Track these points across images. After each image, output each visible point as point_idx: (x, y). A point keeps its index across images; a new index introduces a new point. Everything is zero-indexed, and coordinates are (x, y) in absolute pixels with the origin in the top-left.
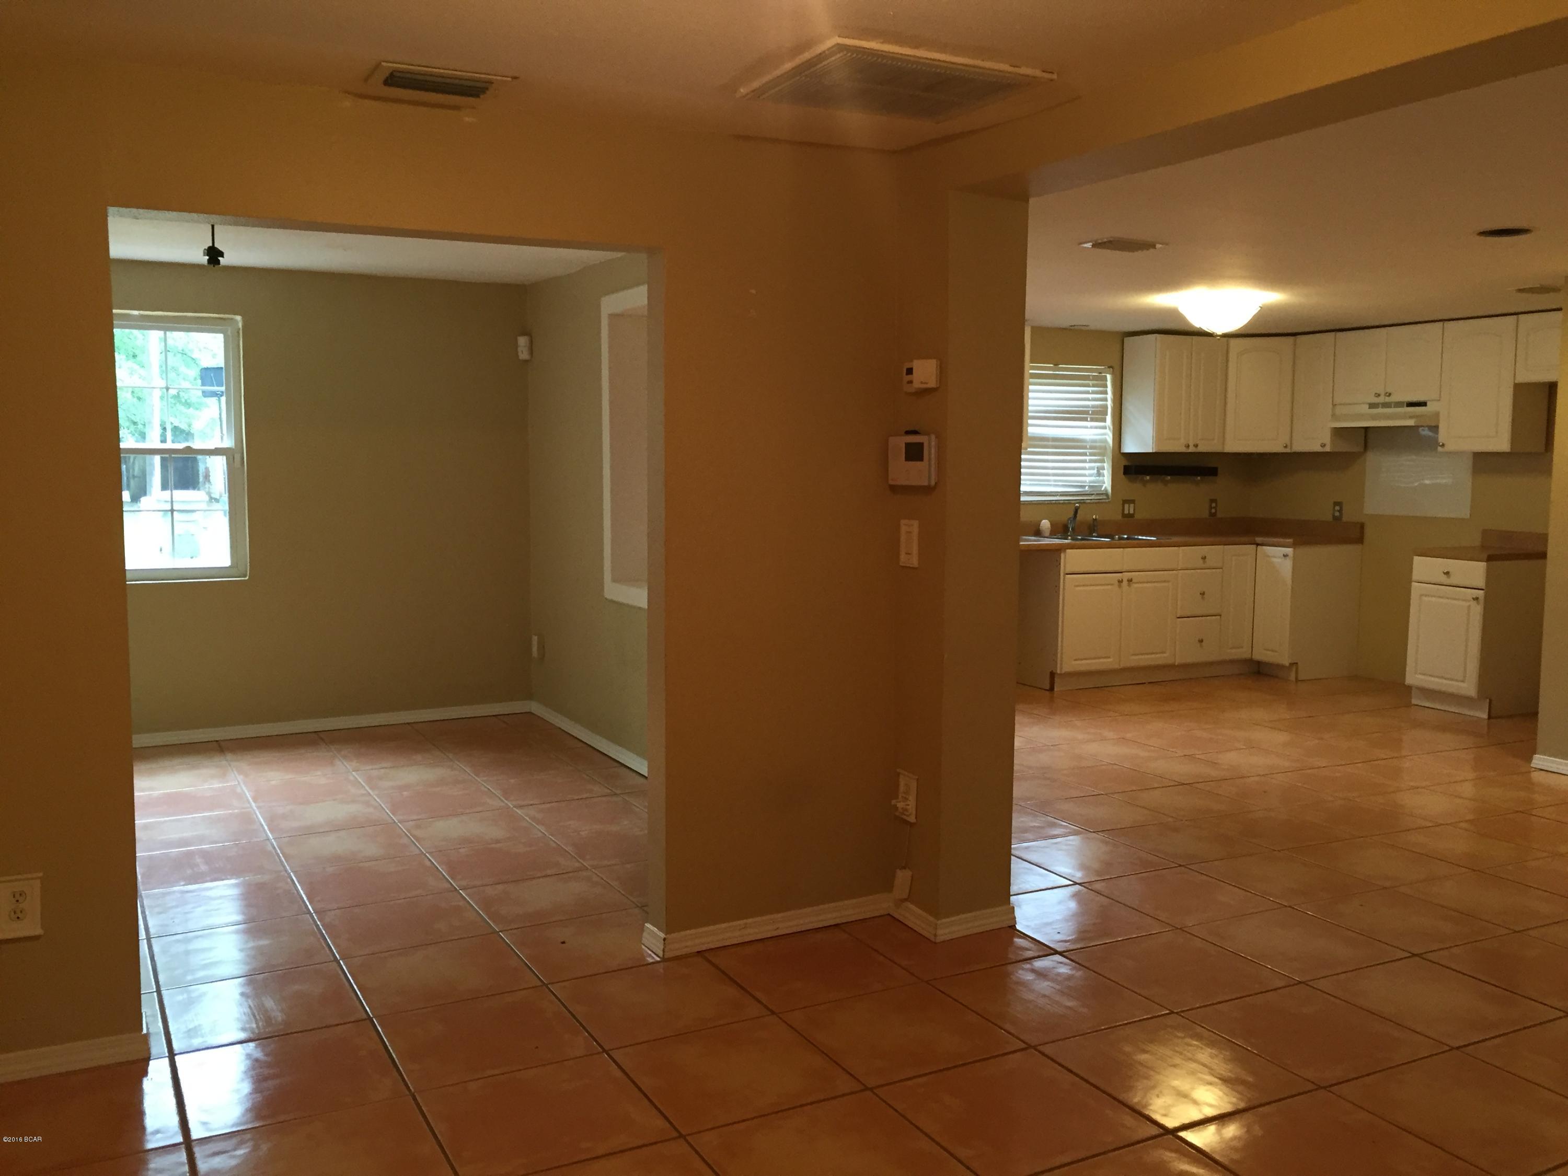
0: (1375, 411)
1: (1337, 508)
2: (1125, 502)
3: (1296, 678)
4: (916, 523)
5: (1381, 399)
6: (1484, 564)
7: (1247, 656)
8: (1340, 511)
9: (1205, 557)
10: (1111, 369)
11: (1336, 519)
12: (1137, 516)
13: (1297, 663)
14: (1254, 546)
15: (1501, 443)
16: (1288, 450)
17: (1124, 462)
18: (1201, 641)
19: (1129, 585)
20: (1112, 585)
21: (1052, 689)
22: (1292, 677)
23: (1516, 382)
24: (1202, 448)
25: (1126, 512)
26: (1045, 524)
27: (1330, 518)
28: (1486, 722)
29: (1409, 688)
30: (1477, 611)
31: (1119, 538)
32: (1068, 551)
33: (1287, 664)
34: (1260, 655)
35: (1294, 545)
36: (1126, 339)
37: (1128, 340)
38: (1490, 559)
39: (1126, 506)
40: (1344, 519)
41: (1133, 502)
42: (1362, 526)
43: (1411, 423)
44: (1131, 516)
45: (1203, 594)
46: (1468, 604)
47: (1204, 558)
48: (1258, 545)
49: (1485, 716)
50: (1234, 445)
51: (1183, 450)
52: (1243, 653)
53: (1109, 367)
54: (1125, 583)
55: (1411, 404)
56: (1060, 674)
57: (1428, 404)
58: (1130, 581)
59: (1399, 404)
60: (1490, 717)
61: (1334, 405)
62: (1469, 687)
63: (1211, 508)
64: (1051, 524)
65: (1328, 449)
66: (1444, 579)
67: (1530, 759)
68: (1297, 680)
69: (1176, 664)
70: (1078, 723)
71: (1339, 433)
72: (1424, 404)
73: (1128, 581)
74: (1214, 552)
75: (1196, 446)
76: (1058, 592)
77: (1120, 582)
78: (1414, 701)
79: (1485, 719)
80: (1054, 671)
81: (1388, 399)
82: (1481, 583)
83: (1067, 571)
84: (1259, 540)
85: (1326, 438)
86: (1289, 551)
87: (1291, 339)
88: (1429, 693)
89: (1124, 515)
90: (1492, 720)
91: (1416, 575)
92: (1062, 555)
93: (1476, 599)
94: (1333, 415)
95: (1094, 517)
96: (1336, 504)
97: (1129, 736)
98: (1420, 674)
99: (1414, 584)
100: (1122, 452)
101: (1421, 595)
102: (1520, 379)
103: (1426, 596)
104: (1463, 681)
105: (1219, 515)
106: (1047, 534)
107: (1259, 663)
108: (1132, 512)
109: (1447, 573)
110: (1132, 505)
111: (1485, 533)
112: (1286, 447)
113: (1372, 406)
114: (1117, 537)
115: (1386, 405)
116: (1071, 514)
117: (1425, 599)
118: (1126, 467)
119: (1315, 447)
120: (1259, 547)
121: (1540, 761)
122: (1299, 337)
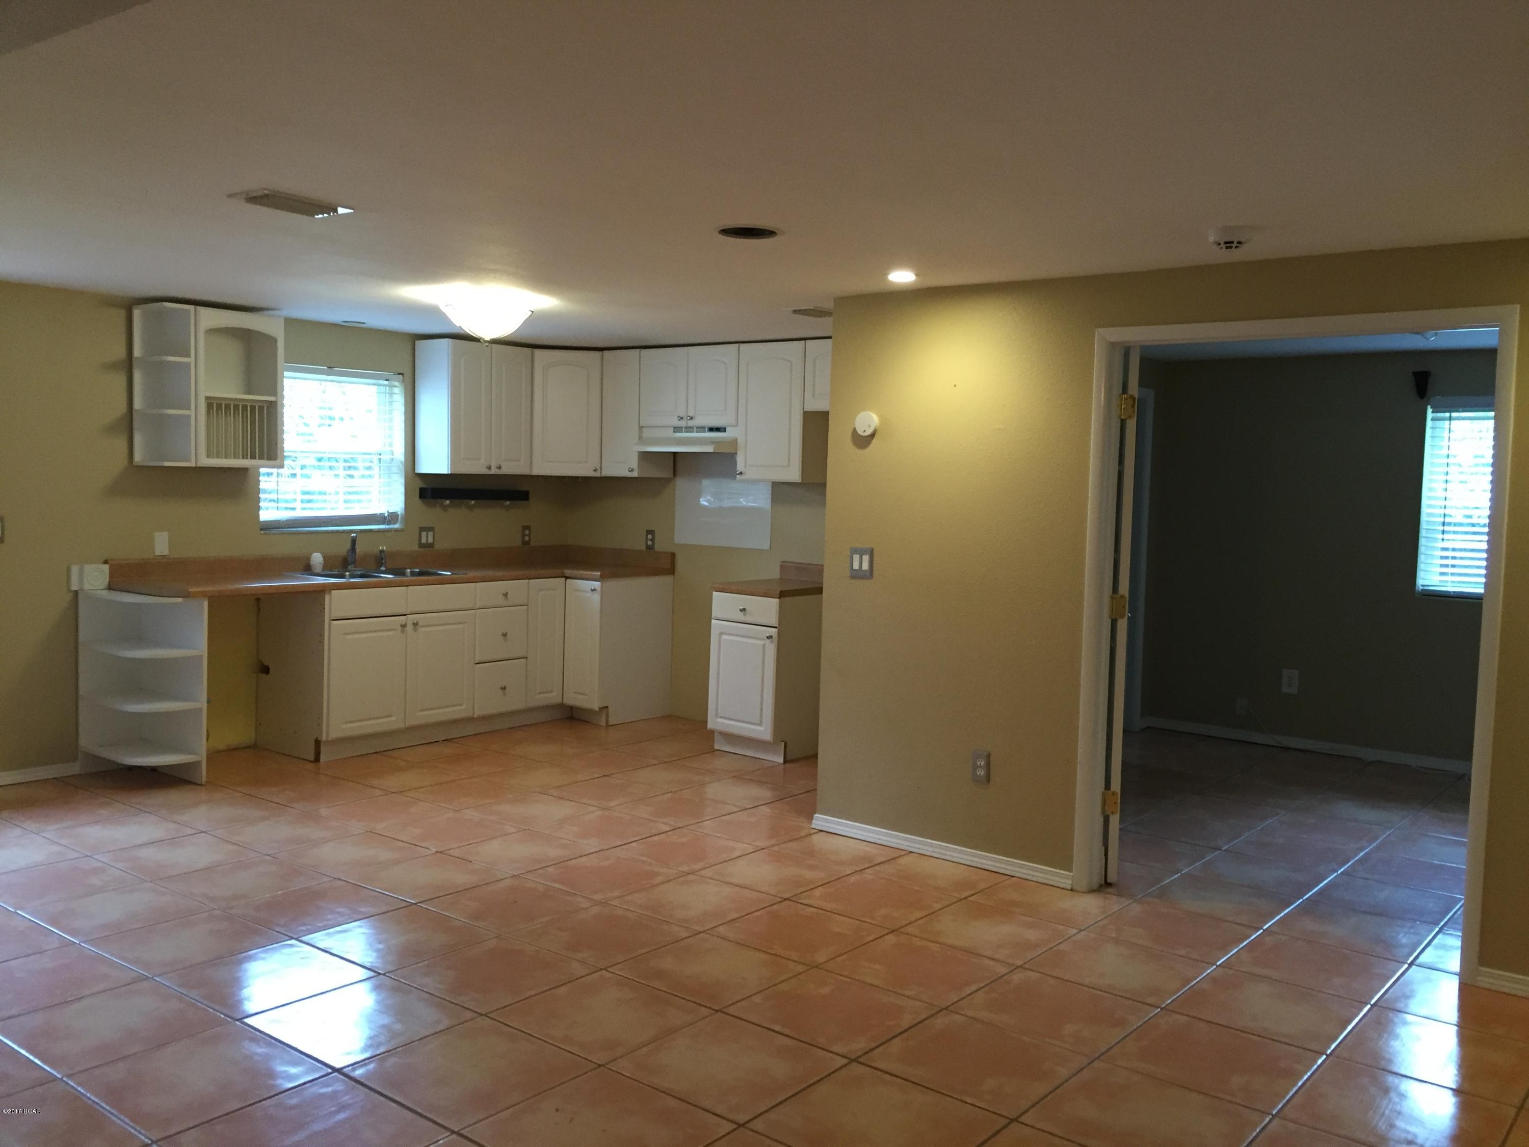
0: (678, 435)
1: (650, 537)
2: (422, 529)
3: (607, 721)
5: (682, 423)
6: (776, 601)
7: (558, 700)
8: (653, 540)
9: (507, 593)
10: (401, 376)
11: (649, 548)
12: (437, 547)
13: (607, 707)
14: (563, 579)
15: (794, 474)
16: (597, 474)
17: (420, 484)
18: (504, 688)
19: (415, 630)
20: (395, 630)
21: (317, 759)
22: (603, 723)
23: (805, 410)
24: (509, 469)
25: (424, 541)
26: (317, 559)
27: (643, 548)
28: (782, 766)
29: (712, 732)
30: (771, 649)
31: (411, 572)
32: (333, 592)
33: (597, 709)
34: (572, 699)
35: (601, 579)
36: (417, 342)
37: (420, 344)
38: (782, 595)
39: (424, 534)
40: (658, 548)
41: (431, 529)
42: (673, 555)
43: (710, 449)
44: (430, 546)
45: (505, 635)
46: (762, 643)
47: (506, 595)
48: (567, 578)
49: (781, 760)
50: (541, 468)
51: (484, 471)
52: (554, 697)
53: (399, 374)
54: (410, 627)
55: (711, 430)
56: (327, 741)
57: (727, 430)
58: (415, 624)
59: (701, 429)
60: (785, 762)
61: (641, 428)
62: (764, 731)
63: (524, 535)
64: (324, 557)
65: (635, 474)
66: (740, 616)
67: (810, 818)
68: (608, 725)
69: (475, 716)
71: (646, 457)
72: (724, 430)
73: (413, 624)
74: (517, 588)
75: (499, 468)
76: (321, 642)
77: (404, 626)
78: (716, 747)
79: (779, 764)
80: (319, 739)
81: (691, 423)
82: (774, 621)
83: (334, 616)
84: (568, 572)
85: (634, 463)
86: (597, 584)
87: (597, 354)
88: (731, 738)
89: (421, 545)
90: (788, 765)
91: (715, 613)
92: (327, 597)
93: (770, 637)
94: (640, 438)
95: (381, 548)
96: (649, 532)
98: (721, 717)
99: (713, 621)
100: (417, 471)
101: (721, 634)
102: (808, 408)
103: (726, 634)
104: (760, 724)
105: (532, 544)
106: (318, 568)
107: (572, 708)
108: (430, 540)
109: (743, 610)
110: (431, 534)
111: (784, 567)
112: (595, 470)
113: (677, 429)
114: (409, 570)
115: (689, 429)
116: (348, 546)
117: (724, 637)
118: (421, 490)
119: (623, 472)
120: (568, 580)
121: (820, 821)
122: (606, 353)
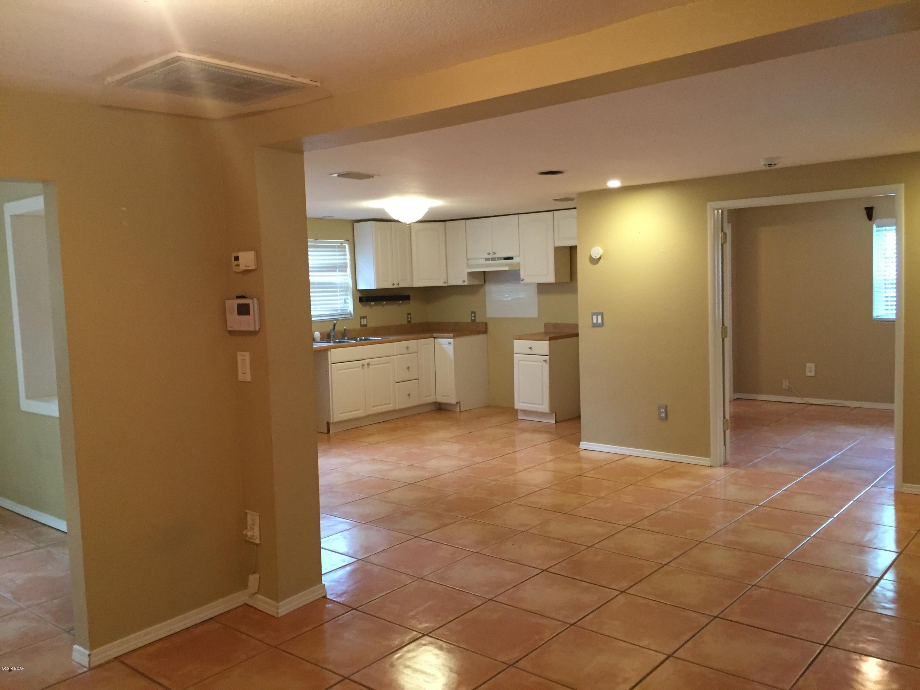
0: (488, 262)
1: (473, 315)
2: (361, 318)
3: (460, 409)
4: (247, 355)
5: (491, 256)
6: (548, 342)
7: (434, 400)
8: (475, 316)
9: (408, 347)
10: (348, 241)
11: (473, 321)
12: (369, 326)
13: (460, 402)
14: (433, 339)
15: (551, 278)
16: (446, 285)
17: (359, 295)
18: (409, 395)
19: (368, 367)
20: (359, 367)
21: (328, 432)
22: (458, 410)
23: (555, 246)
24: (402, 285)
25: (362, 323)
26: (317, 334)
27: (470, 321)
28: (554, 425)
29: (517, 410)
30: (546, 367)
32: (332, 350)
33: (455, 403)
34: (440, 400)
35: (454, 337)
37: (356, 225)
38: (550, 339)
39: (362, 320)
40: (477, 321)
41: (365, 317)
42: (486, 324)
43: (507, 268)
44: (365, 326)
45: (408, 368)
46: (541, 364)
47: (408, 348)
48: (435, 338)
49: (554, 422)
50: (418, 283)
51: (391, 286)
52: (431, 399)
53: (347, 240)
54: (366, 365)
55: (506, 259)
56: (333, 423)
57: (514, 258)
58: (368, 364)
59: (500, 259)
60: (556, 422)
61: (468, 259)
62: (545, 407)
63: (408, 318)
64: (321, 334)
65: (466, 283)
66: (529, 351)
67: (578, 444)
68: (461, 412)
69: (397, 409)
70: (347, 453)
71: (471, 274)
72: (511, 258)
73: (367, 364)
74: (413, 344)
75: (398, 284)
76: (328, 375)
77: (363, 365)
78: (519, 418)
79: (553, 423)
80: (329, 422)
81: (494, 256)
82: (547, 352)
83: (334, 361)
84: (435, 335)
85: (465, 278)
86: (451, 340)
87: (443, 224)
88: (526, 412)
89: (362, 326)
90: (557, 424)
91: (515, 350)
92: (329, 353)
93: (545, 361)
94: (468, 265)
95: (345, 328)
96: (473, 312)
97: (376, 457)
98: (521, 402)
99: (515, 355)
100: (358, 289)
101: (519, 361)
102: (557, 245)
103: (522, 360)
104: (542, 404)
105: (412, 322)
106: (318, 340)
107: (440, 404)
108: (365, 323)
109: (531, 348)
110: (365, 320)
111: (546, 325)
112: (445, 283)
113: (487, 259)
114: (359, 338)
115: (493, 259)
116: (332, 327)
117: (521, 362)
118: (360, 297)
119: (460, 283)
120: (435, 339)
121: (584, 445)
122: (447, 222)
